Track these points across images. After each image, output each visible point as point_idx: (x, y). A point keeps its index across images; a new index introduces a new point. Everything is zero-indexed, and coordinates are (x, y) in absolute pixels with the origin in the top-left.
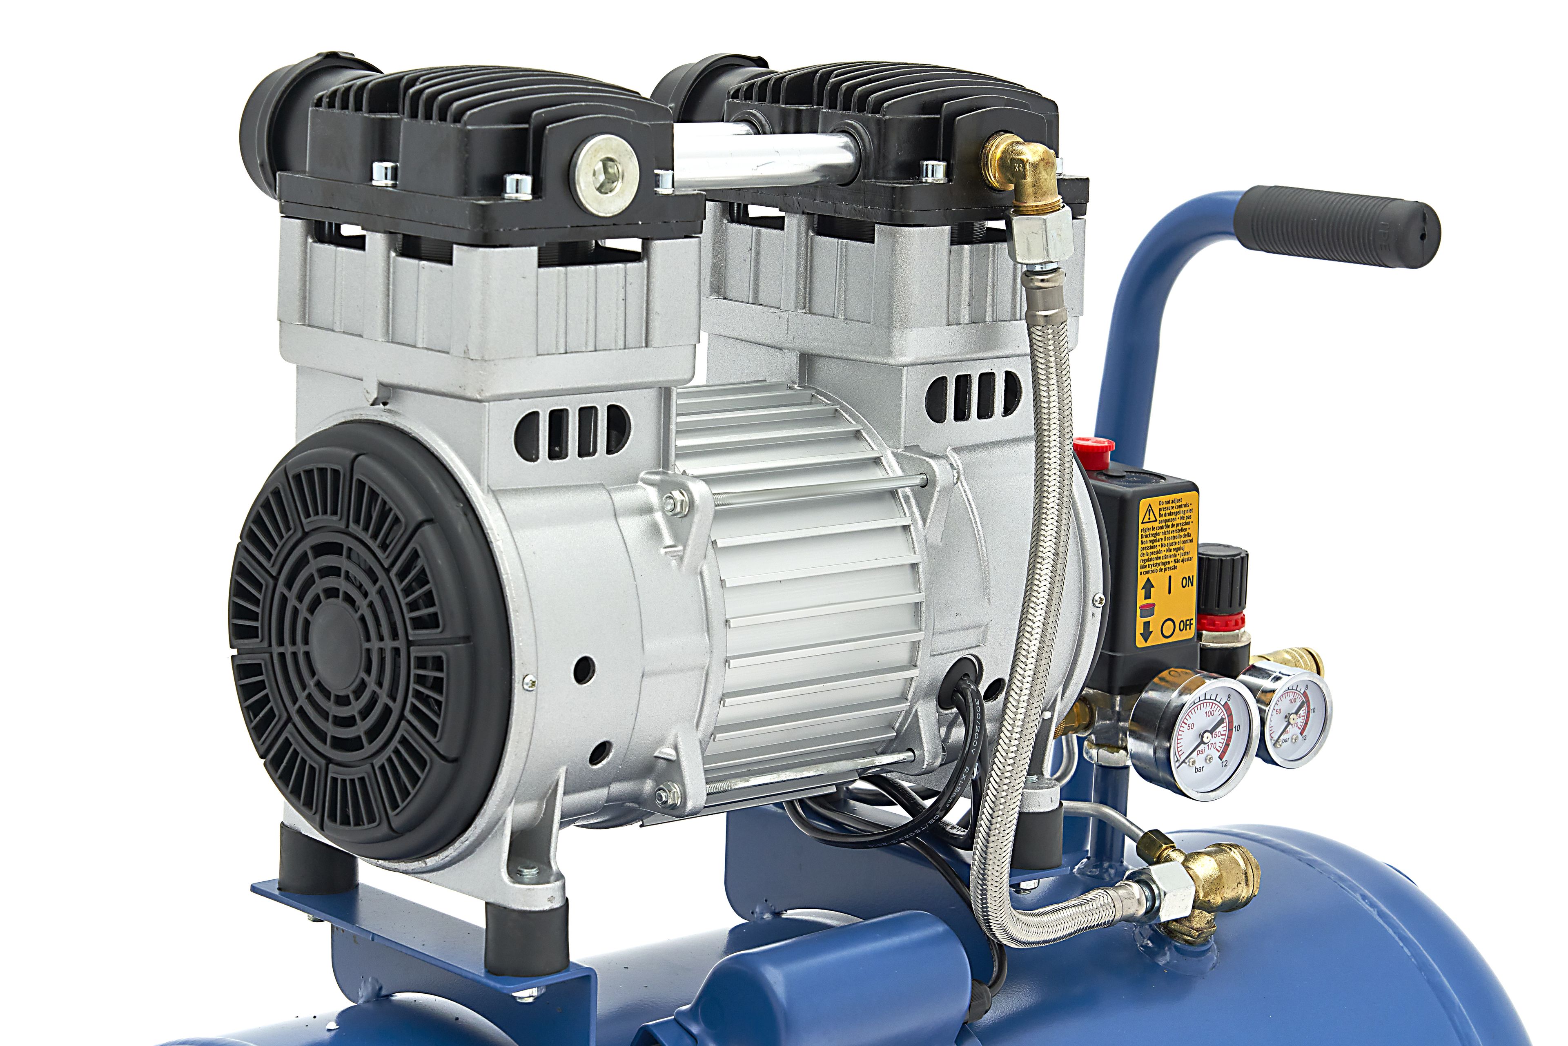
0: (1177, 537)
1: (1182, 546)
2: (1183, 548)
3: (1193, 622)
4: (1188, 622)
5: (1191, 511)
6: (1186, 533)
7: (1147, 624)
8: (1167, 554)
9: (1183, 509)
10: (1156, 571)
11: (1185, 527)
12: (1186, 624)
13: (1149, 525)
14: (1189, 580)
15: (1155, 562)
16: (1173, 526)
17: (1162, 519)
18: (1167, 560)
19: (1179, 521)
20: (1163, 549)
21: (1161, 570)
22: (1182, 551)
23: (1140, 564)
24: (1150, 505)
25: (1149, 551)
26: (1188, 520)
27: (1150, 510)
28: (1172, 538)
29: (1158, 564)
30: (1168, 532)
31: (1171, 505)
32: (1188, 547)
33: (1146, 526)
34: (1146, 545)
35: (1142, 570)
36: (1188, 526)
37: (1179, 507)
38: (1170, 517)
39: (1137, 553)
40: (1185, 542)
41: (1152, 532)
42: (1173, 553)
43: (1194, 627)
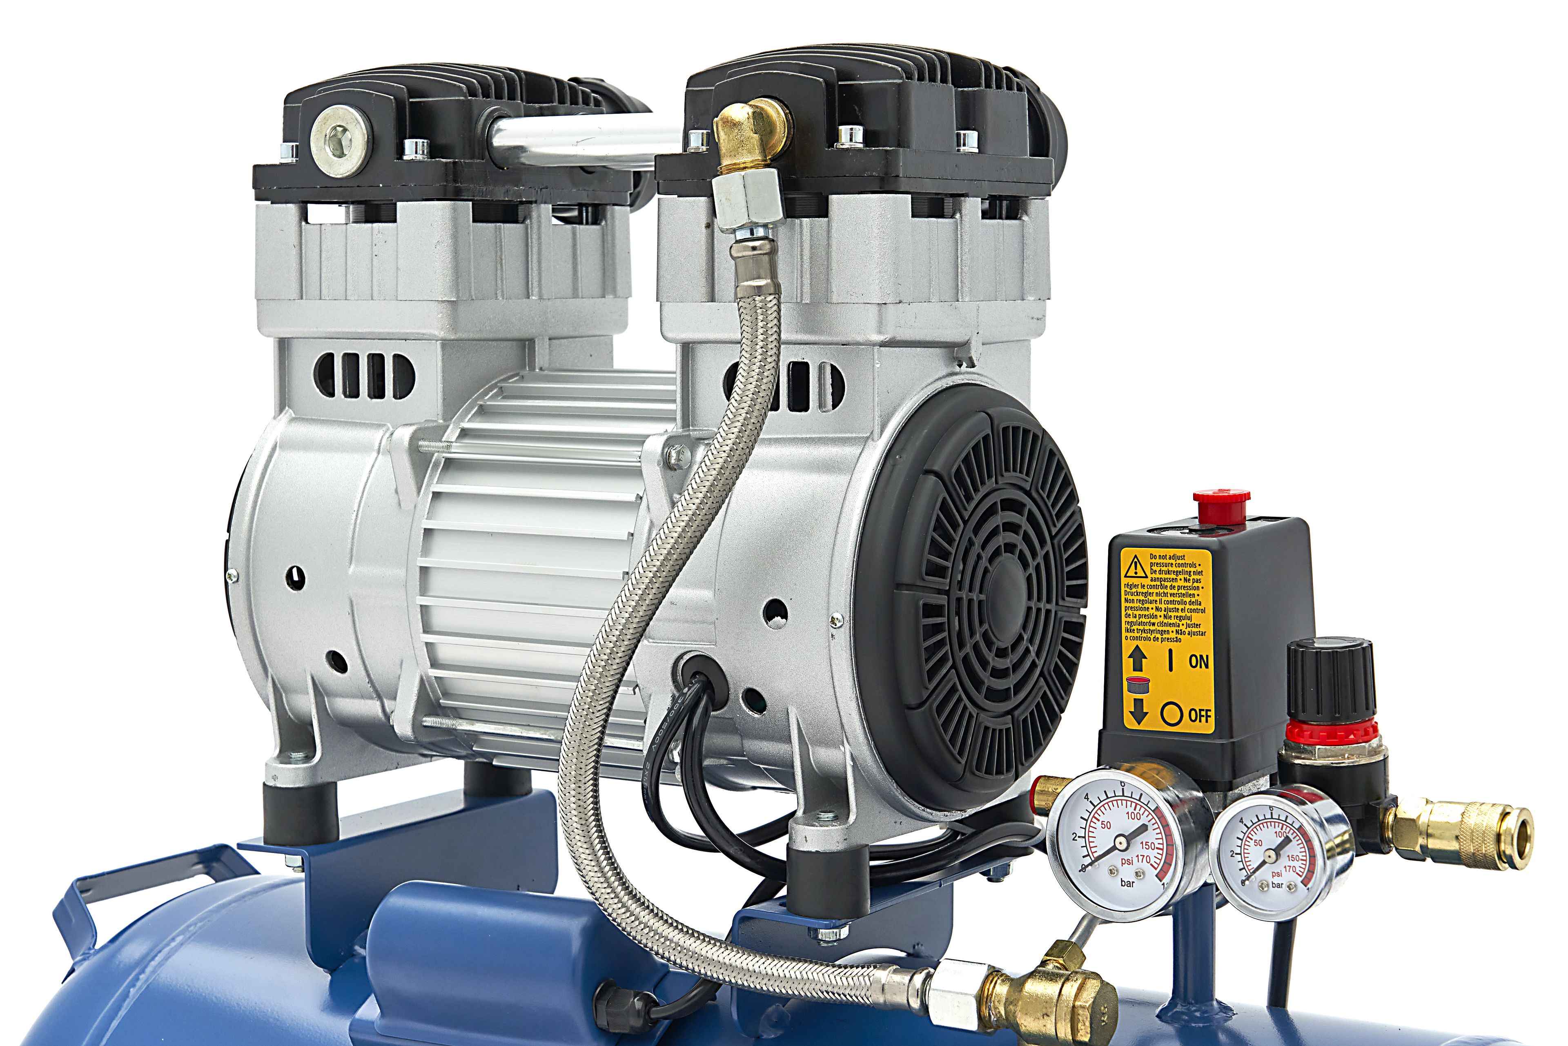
0: (1179, 603)
1: (1189, 615)
2: (1190, 618)
3: (1212, 713)
4: (1203, 713)
5: (1200, 573)
6: (1193, 600)
7: (1139, 703)
8: (1166, 621)
9: (1188, 569)
10: (1149, 639)
11: (1191, 592)
12: (1199, 715)
13: (1136, 581)
14: (1202, 661)
15: (1147, 628)
16: (1173, 587)
17: (1154, 576)
18: (1164, 628)
19: (1182, 583)
20: (1158, 613)
21: (1156, 639)
22: (1189, 622)
23: (1124, 626)
24: (1136, 556)
25: (1138, 613)
26: (1195, 584)
27: (1136, 561)
28: (1172, 602)
29: (1152, 631)
30: (1165, 594)
31: (1168, 561)
32: (1196, 618)
33: (1131, 581)
34: (1131, 605)
35: (1129, 635)
36: (1196, 592)
37: (1179, 565)
38: (1167, 576)
39: (1123, 613)
40: (1192, 611)
41: (1140, 590)
42: (1173, 621)
43: (1212, 720)
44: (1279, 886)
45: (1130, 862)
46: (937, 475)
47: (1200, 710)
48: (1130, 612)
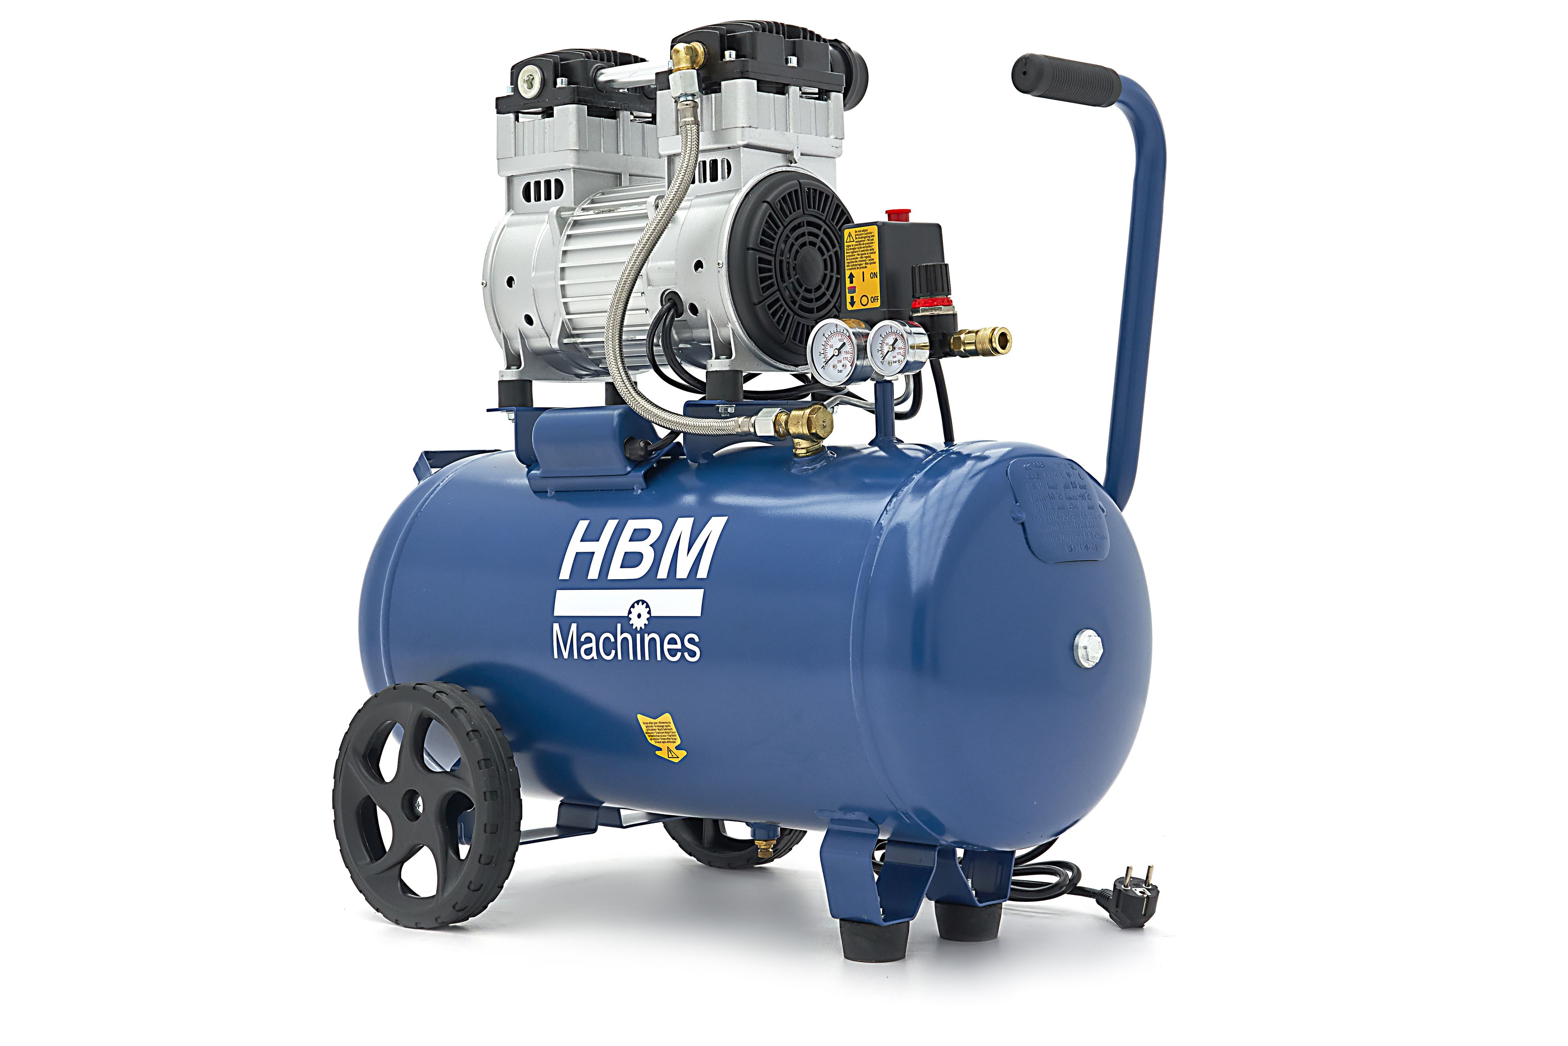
0: (866, 251)
1: (870, 255)
2: (870, 257)
3: (879, 298)
4: (876, 298)
5: (873, 236)
6: (871, 250)
7: (852, 298)
8: (861, 260)
9: (869, 235)
10: (855, 269)
11: (870, 245)
12: (874, 299)
13: (850, 244)
14: (875, 275)
15: (854, 264)
16: (863, 244)
17: (857, 240)
18: (860, 263)
19: (867, 242)
20: (859, 257)
21: (858, 268)
23: (846, 264)
24: (850, 233)
25: (851, 258)
26: (872, 241)
27: (850, 235)
28: (863, 251)
29: (856, 265)
30: (861, 248)
31: (862, 233)
32: (872, 256)
33: (848, 244)
34: (849, 254)
35: (848, 268)
36: (872, 245)
37: (866, 234)
38: (862, 239)
39: (846, 259)
40: (871, 253)
41: (852, 247)
42: (864, 259)
43: (879, 301)
44: (895, 362)
45: (840, 361)
46: (768, 203)
47: (875, 297)
48: (848, 258)
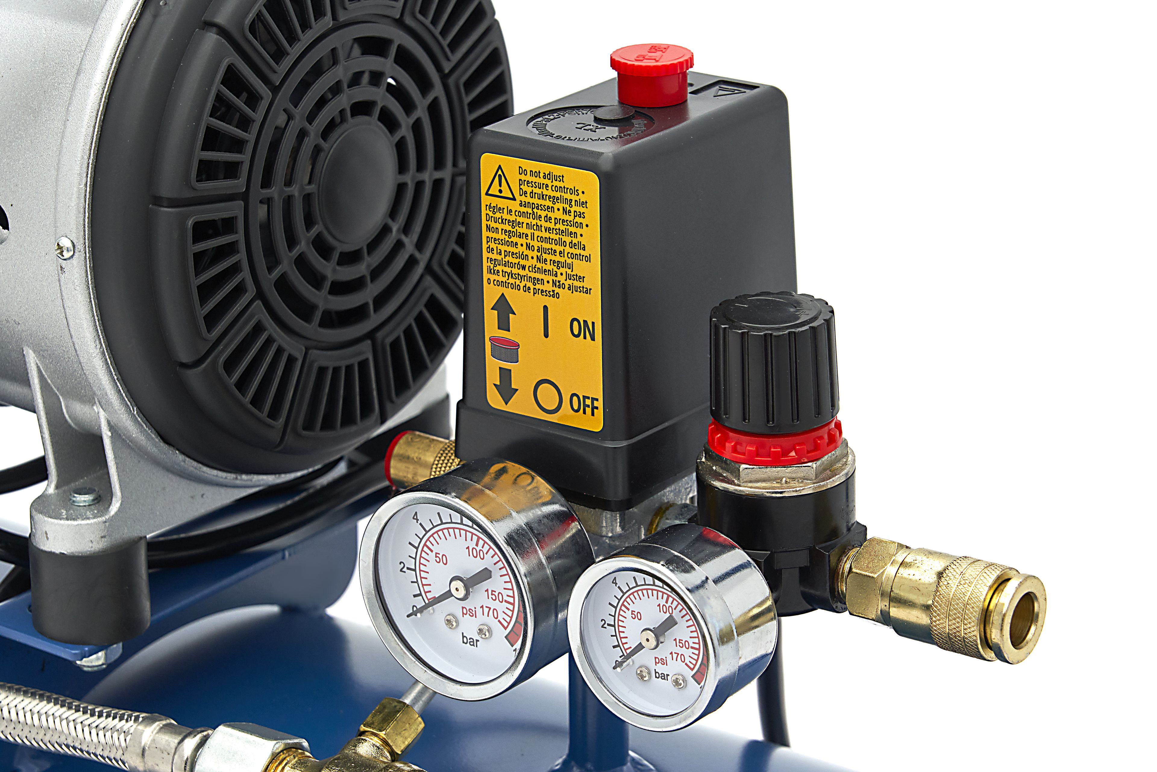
0: (557, 242)
1: (569, 261)
2: (570, 267)
3: (600, 404)
5: (584, 204)
6: (575, 241)
7: (505, 374)
8: (539, 265)
9: (568, 196)
10: (518, 288)
11: (573, 229)
12: (583, 404)
13: (501, 203)
14: (586, 330)
16: (548, 219)
17: (523, 198)
18: (537, 276)
19: (560, 215)
20: (530, 253)
21: (527, 289)
22: (569, 272)
23: (485, 264)
24: (500, 167)
25: (503, 248)
26: (577, 219)
27: (500, 175)
28: (547, 240)
29: (522, 277)
30: (539, 228)
31: (542, 181)
32: (579, 267)
33: (494, 201)
34: (494, 235)
35: (493, 277)
36: (579, 231)
37: (558, 189)
38: (541, 202)
39: (485, 246)
40: (573, 256)
41: (505, 216)
42: (548, 267)
43: (600, 413)
44: (664, 677)
45: (472, 613)
46: (222, 31)
47: (585, 397)
48: (493, 245)
